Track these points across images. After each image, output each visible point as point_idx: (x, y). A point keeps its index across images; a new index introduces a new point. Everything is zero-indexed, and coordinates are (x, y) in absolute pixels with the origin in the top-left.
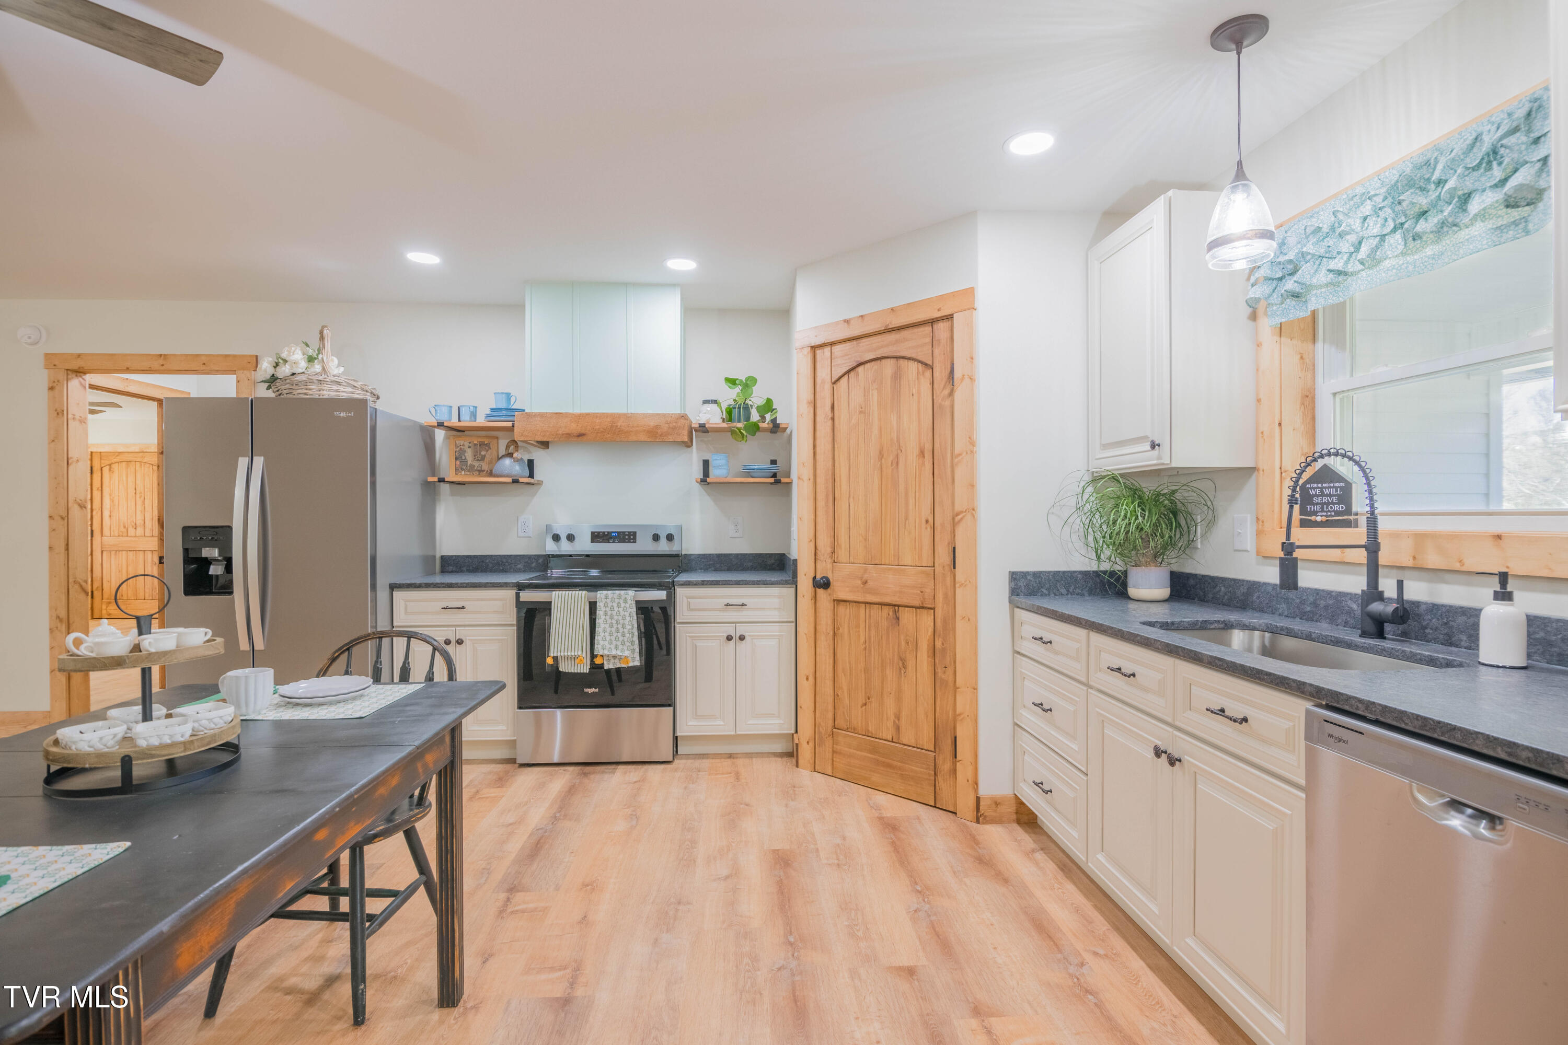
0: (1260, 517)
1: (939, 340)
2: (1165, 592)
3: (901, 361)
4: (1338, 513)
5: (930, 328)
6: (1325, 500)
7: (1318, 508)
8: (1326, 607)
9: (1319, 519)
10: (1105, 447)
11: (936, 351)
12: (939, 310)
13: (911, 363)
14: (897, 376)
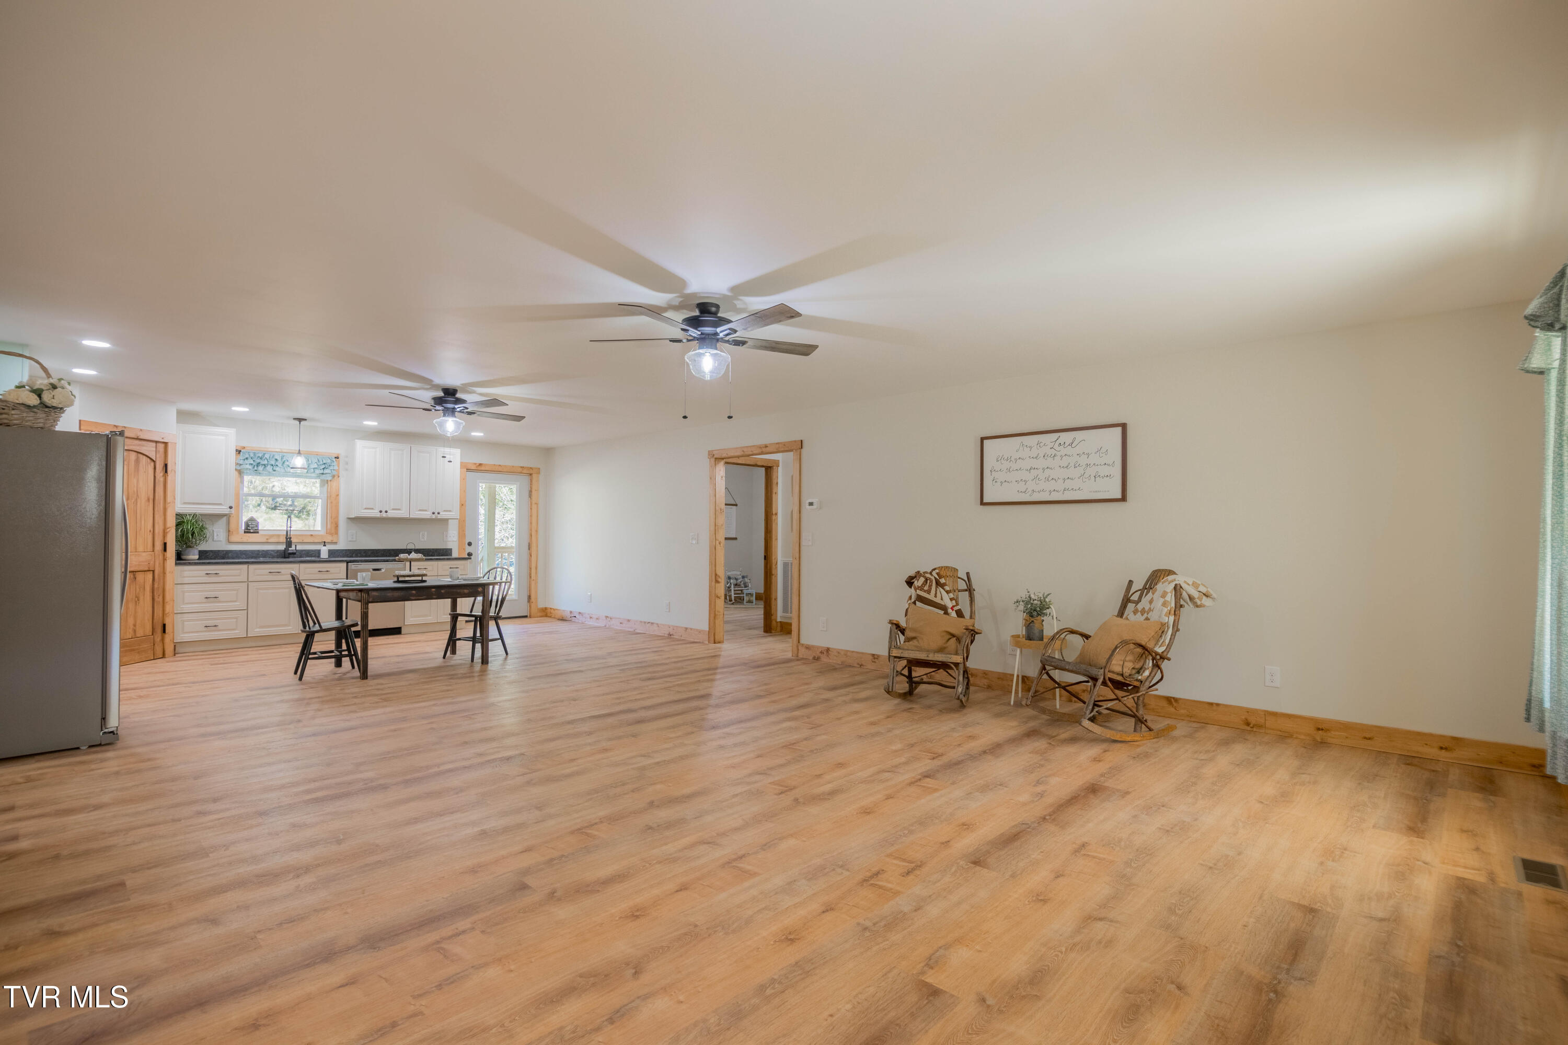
0: (231, 530)
1: (159, 451)
2: (197, 557)
3: (140, 455)
4: (256, 530)
5: (155, 444)
6: (252, 526)
7: (250, 528)
8: (262, 554)
9: (252, 531)
10: (185, 503)
11: (158, 456)
12: (163, 438)
13: (144, 457)
14: (137, 461)
